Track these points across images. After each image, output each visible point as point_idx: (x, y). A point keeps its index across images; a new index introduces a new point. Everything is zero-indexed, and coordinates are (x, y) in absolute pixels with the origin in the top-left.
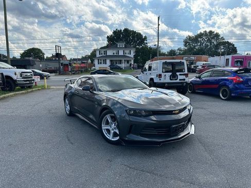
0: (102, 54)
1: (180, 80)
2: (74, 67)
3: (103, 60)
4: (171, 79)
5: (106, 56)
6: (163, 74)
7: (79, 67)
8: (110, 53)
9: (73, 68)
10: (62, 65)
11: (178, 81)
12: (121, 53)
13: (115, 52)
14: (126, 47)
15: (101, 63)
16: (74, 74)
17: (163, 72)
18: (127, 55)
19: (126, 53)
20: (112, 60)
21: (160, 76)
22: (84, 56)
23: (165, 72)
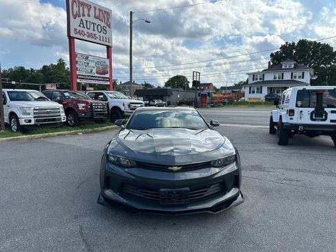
0: (257, 79)
1: (331, 121)
2: (215, 98)
3: (258, 89)
4: (312, 119)
5: (263, 81)
6: (297, 110)
7: (221, 98)
8: (269, 77)
9: (213, 99)
10: (199, 95)
11: (327, 122)
12: (287, 76)
13: (277, 76)
14: (296, 67)
15: (253, 92)
16: (213, 106)
17: (297, 106)
18: (297, 79)
19: (295, 77)
20: (271, 88)
21: (291, 112)
22: (237, 83)
23: (301, 107)
